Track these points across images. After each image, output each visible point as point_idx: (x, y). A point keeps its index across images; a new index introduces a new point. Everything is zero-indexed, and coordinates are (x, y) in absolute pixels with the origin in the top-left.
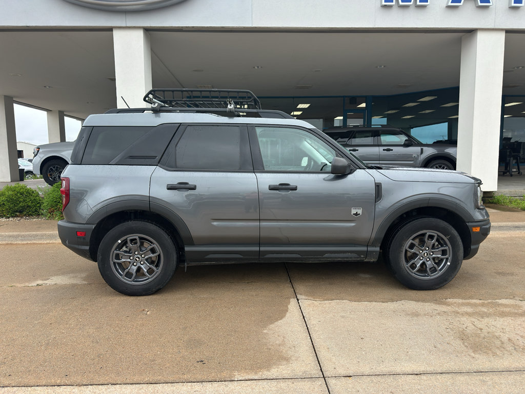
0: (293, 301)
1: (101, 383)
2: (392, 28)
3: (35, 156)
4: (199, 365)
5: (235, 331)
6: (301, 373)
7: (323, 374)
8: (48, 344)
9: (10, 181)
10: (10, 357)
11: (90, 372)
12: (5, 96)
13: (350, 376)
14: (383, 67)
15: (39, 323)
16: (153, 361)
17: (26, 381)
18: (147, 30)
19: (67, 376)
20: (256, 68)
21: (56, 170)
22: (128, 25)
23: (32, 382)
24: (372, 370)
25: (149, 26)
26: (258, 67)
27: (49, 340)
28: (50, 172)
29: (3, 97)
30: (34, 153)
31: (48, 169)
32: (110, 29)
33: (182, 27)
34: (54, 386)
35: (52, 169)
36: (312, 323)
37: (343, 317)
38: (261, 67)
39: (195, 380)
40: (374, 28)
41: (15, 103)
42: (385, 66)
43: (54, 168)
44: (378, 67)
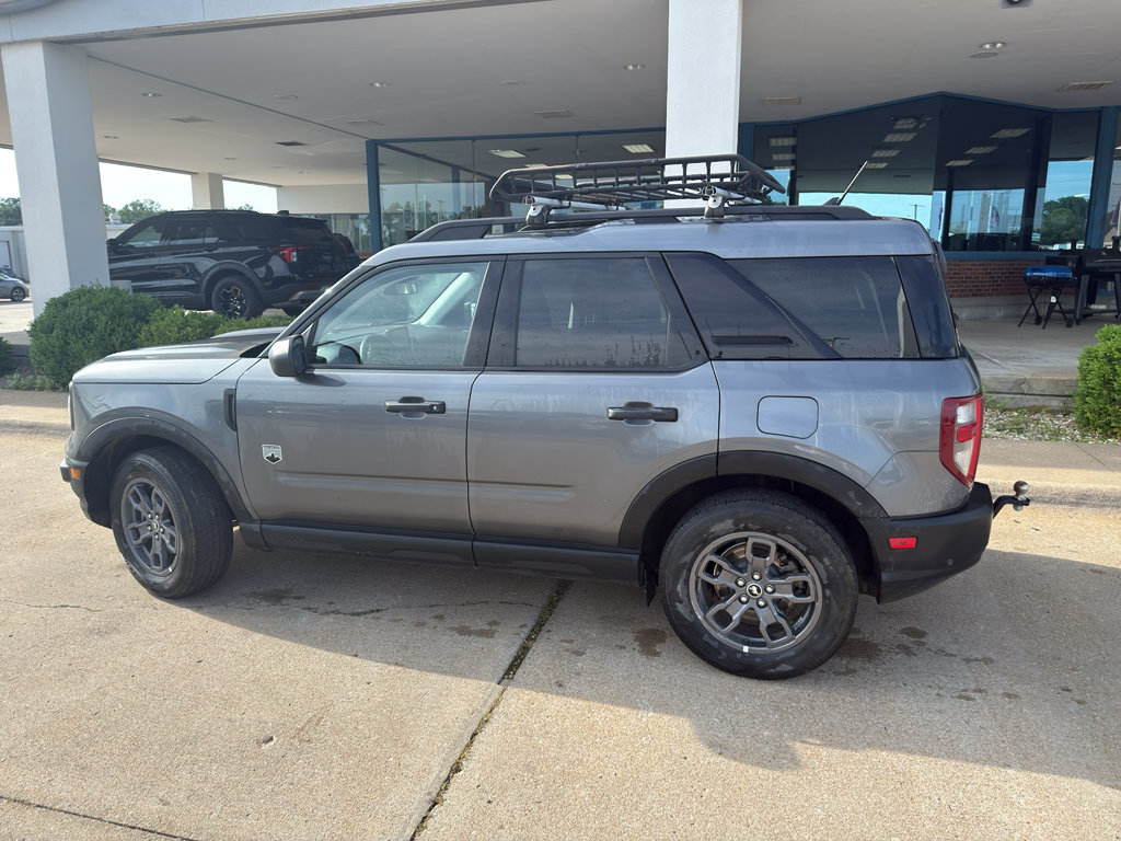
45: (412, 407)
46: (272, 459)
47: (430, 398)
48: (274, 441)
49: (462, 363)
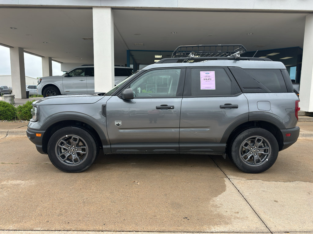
0: (226, 180)
1: (128, 230)
2: (264, 10)
3: (39, 84)
4: (186, 220)
5: (199, 198)
6: (254, 229)
7: (269, 230)
8: (84, 202)
9: (21, 98)
10: (64, 210)
11: (118, 222)
12: (19, 48)
13: (288, 232)
14: (251, 34)
15: (73, 188)
16: (155, 216)
17: (80, 227)
18: (113, 9)
19: (104, 224)
20: (173, 33)
21: (51, 92)
22: (102, 5)
23: (85, 228)
24: (301, 228)
25: (115, 6)
26: (174, 33)
27: (84, 200)
28: (47, 94)
29: (18, 48)
30: (38, 82)
31: (46, 92)
32: (91, 8)
33: (135, 7)
34: (100, 231)
35: (48, 92)
36: (246, 194)
37: (264, 191)
38: (176, 33)
39: (188, 231)
40: (253, 9)
41: (25, 52)
42: (252, 34)
43: (50, 91)
44: (248, 34)
45: (164, 107)
46: (118, 125)
47: (169, 105)
48: (118, 119)
49: (175, 96)
